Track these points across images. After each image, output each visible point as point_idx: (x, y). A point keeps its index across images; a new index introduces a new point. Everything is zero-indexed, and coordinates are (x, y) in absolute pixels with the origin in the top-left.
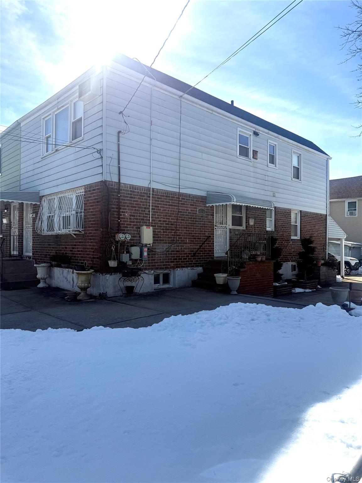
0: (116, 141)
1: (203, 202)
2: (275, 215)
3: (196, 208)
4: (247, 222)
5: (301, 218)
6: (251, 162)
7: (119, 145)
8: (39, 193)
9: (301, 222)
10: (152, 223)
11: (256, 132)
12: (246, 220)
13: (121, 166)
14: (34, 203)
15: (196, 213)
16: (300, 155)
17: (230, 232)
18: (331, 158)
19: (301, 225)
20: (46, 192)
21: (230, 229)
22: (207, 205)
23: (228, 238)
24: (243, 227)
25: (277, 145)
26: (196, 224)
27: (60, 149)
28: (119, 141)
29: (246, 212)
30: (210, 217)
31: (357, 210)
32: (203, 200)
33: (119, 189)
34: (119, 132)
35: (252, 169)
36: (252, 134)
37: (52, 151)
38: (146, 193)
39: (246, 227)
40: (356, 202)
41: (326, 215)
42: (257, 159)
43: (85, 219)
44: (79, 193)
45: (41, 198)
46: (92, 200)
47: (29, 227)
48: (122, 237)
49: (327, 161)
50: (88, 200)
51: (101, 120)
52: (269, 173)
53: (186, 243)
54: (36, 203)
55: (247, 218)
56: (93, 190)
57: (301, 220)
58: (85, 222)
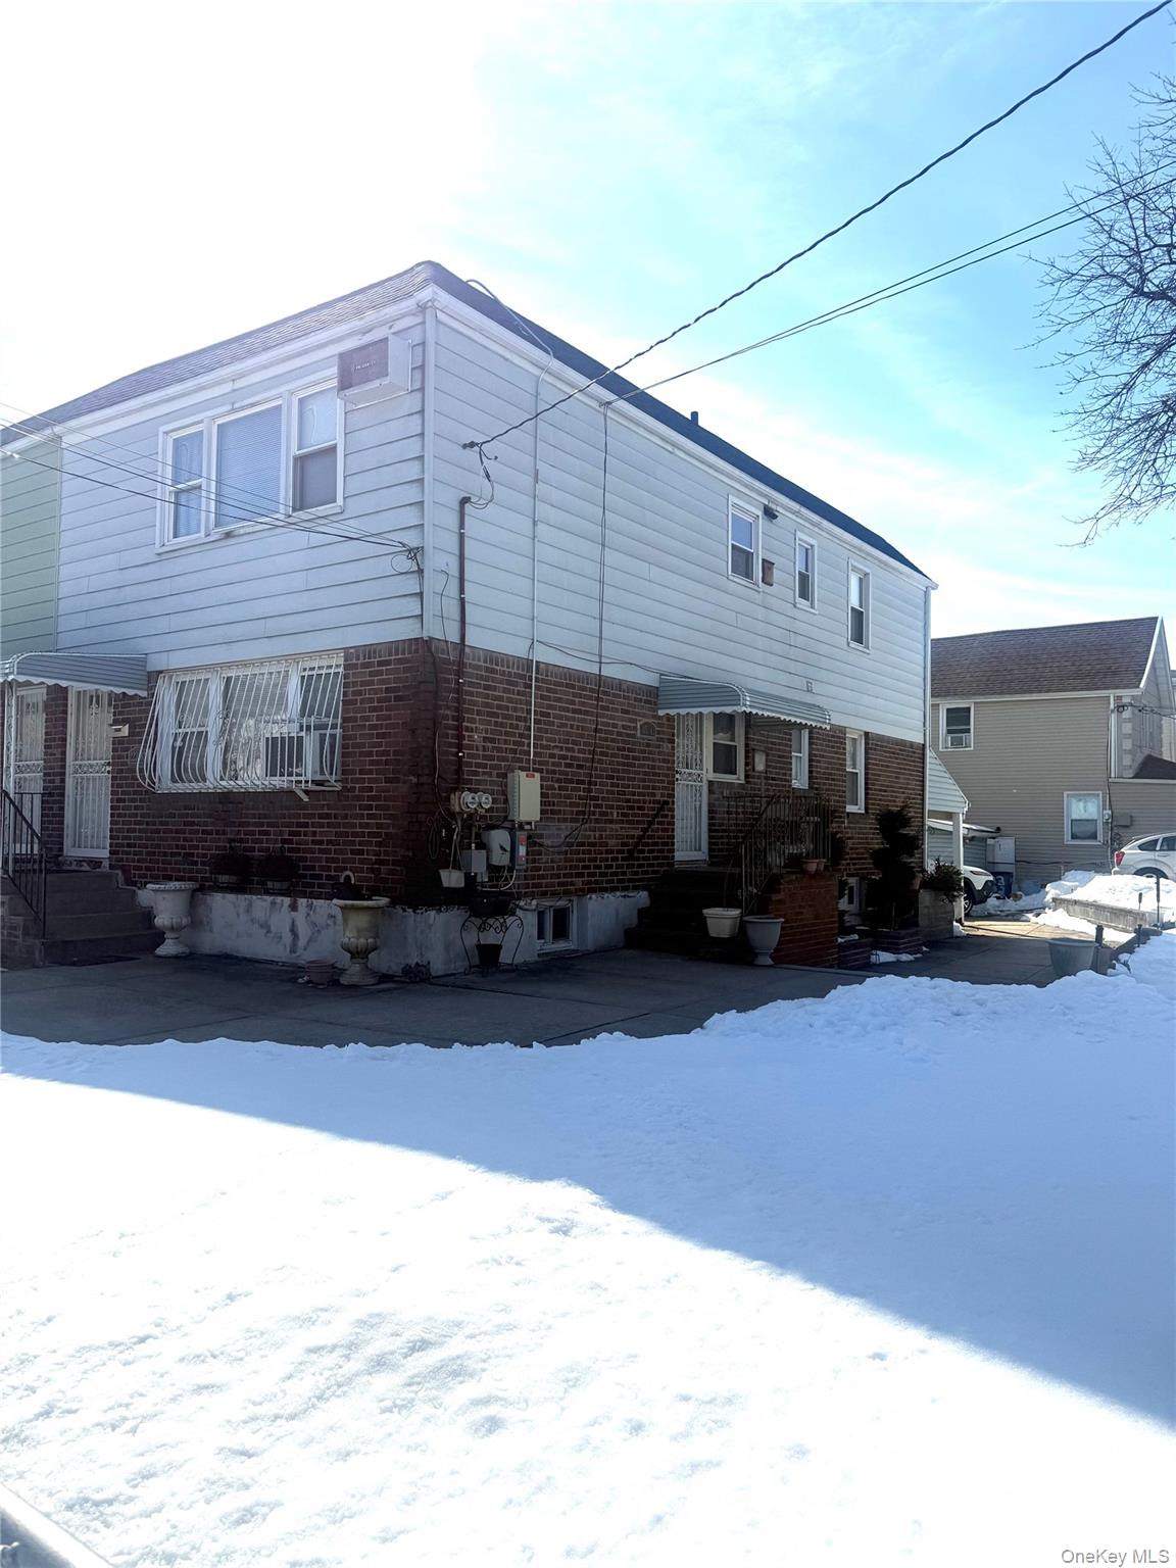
0: (455, 526)
1: (649, 702)
2: (810, 744)
3: (635, 721)
4: (749, 762)
5: (866, 753)
6: (759, 592)
7: (462, 537)
8: (145, 661)
9: (866, 764)
10: (534, 762)
11: (770, 509)
12: (747, 757)
13: (467, 596)
14: (118, 691)
15: (634, 736)
16: (866, 574)
17: (711, 792)
18: (936, 587)
19: (866, 774)
20: (176, 661)
21: (711, 783)
22: (661, 713)
23: (705, 808)
24: (738, 778)
25: (816, 548)
26: (634, 765)
27: (242, 531)
28: (462, 525)
29: (747, 733)
30: (666, 747)
31: (972, 731)
32: (651, 696)
33: (461, 663)
34: (465, 501)
35: (760, 612)
36: (760, 513)
37: (208, 535)
38: (520, 674)
39: (747, 776)
40: (969, 709)
41: (924, 745)
42: (772, 585)
43: (344, 746)
44: (313, 669)
45: (153, 677)
46: (376, 691)
47: (91, 766)
48: (470, 801)
49: (926, 594)
50: (360, 693)
51: (416, 462)
52: (798, 626)
53: (611, 821)
54: (130, 692)
55: (749, 753)
56: (380, 664)
57: (866, 759)
58: (344, 755)
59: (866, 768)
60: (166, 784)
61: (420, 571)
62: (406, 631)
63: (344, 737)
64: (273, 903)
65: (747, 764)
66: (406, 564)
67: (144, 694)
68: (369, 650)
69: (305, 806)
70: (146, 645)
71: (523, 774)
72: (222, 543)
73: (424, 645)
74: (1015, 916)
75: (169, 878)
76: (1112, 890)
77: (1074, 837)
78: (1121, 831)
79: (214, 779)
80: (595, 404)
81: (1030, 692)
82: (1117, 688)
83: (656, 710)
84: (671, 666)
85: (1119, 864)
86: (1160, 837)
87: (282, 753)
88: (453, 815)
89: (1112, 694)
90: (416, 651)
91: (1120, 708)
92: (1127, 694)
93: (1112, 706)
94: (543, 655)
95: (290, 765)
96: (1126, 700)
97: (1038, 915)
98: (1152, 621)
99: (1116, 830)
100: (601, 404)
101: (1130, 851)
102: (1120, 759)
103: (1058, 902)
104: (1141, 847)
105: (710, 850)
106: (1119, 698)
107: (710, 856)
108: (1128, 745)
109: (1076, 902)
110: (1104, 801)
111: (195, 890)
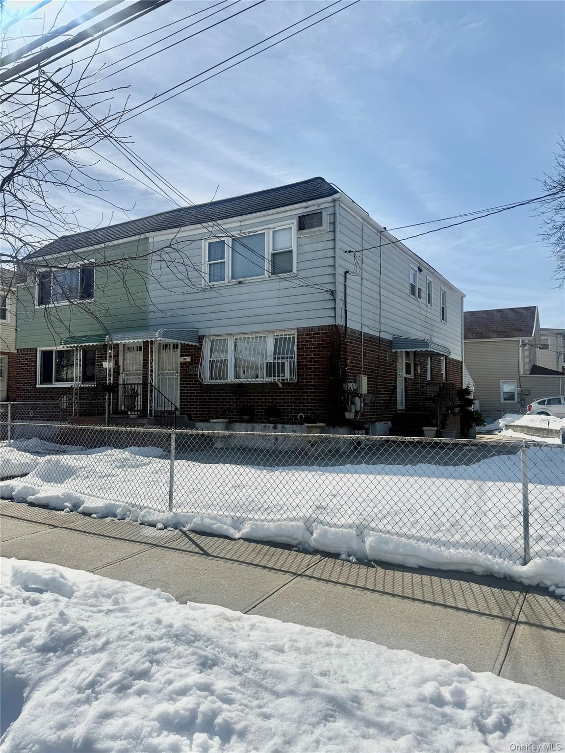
0: (343, 283)
1: (390, 347)
2: (431, 362)
3: (386, 354)
4: (415, 369)
5: (446, 365)
6: (418, 301)
7: (345, 286)
8: (198, 331)
9: (446, 370)
10: (364, 371)
11: (419, 268)
12: (415, 368)
13: (347, 308)
14: (187, 343)
15: (387, 360)
16: (445, 292)
17: (405, 382)
18: (465, 296)
19: (446, 374)
20: (213, 331)
21: (405, 378)
22: (394, 351)
23: (404, 388)
24: (411, 376)
25: (432, 282)
26: (387, 372)
27: (247, 282)
28: (345, 282)
29: (414, 358)
30: (395, 363)
32: (390, 344)
33: (345, 334)
34: (346, 272)
35: (417, 309)
36: (417, 270)
37: (229, 282)
38: (359, 336)
39: (415, 375)
41: (462, 362)
42: (421, 298)
43: (298, 365)
44: (278, 335)
45: (201, 339)
46: (313, 344)
47: (168, 373)
48: (351, 386)
49: (462, 299)
50: (305, 345)
51: (331, 259)
52: (429, 315)
53: (381, 394)
54: (190, 343)
55: (415, 366)
56: (314, 334)
57: (446, 367)
58: (298, 369)
59: (446, 372)
60: (207, 379)
61: (334, 300)
62: (329, 322)
63: (298, 362)
64: (265, 427)
65: (415, 371)
66: (328, 296)
67: (197, 344)
68: (310, 329)
69: (280, 389)
70: (201, 325)
71: (363, 376)
72: (236, 286)
73: (335, 327)
74: (490, 432)
75: (219, 418)
76: (532, 421)
77: (505, 399)
78: (525, 397)
79: (231, 379)
80: (376, 231)
81: (485, 338)
82: (522, 336)
83: (391, 350)
84: (396, 332)
85: (529, 410)
86: (547, 399)
87: (272, 369)
88: (345, 391)
89: (520, 339)
90: (332, 329)
91: (524, 345)
92: (527, 339)
93: (520, 344)
94: (365, 330)
95: (279, 373)
96: (526, 342)
97: (500, 432)
98: (533, 309)
99: (523, 396)
100: (378, 232)
101: (535, 405)
102: (524, 367)
103: (508, 427)
104: (539, 403)
105: (406, 405)
106: (523, 341)
107: (406, 407)
108: (527, 360)
109: (517, 426)
110: (517, 384)
111: (228, 422)
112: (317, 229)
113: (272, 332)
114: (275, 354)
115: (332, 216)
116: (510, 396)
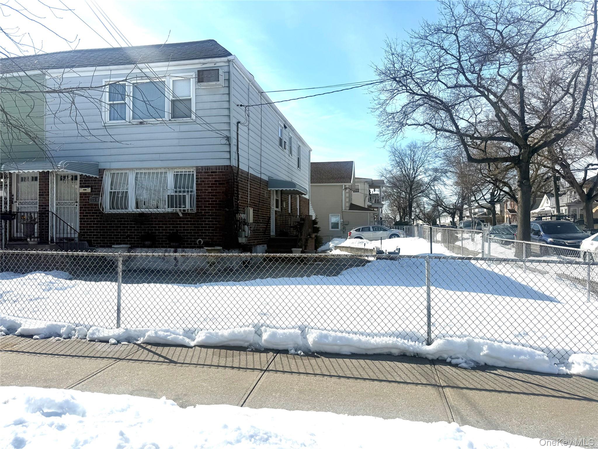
0: (236, 131)
1: (266, 186)
2: (291, 199)
3: (264, 192)
4: (282, 205)
5: (300, 202)
6: (283, 151)
7: (238, 134)
8: (98, 165)
10: (250, 205)
11: (285, 125)
12: (281, 203)
13: (239, 153)
14: (86, 175)
15: (264, 196)
16: (300, 146)
17: (276, 214)
18: (312, 150)
20: (114, 165)
21: (275, 211)
22: (269, 189)
23: (275, 219)
24: (279, 209)
25: (292, 138)
26: (264, 205)
27: (149, 123)
28: (238, 131)
29: (281, 196)
30: (269, 199)
32: (267, 184)
33: (237, 174)
34: (238, 123)
35: (283, 158)
36: (283, 126)
37: (130, 122)
38: (247, 177)
39: (281, 209)
41: (309, 200)
42: (285, 149)
43: (197, 199)
44: (178, 172)
45: (101, 172)
46: (210, 181)
47: (66, 203)
48: (243, 216)
49: (309, 152)
50: (204, 181)
51: (226, 110)
52: (290, 163)
53: (261, 223)
54: (91, 176)
55: (282, 201)
56: (212, 172)
57: (300, 204)
58: (197, 201)
59: (299, 207)
60: (107, 209)
61: (230, 144)
62: (226, 163)
63: (197, 196)
64: (165, 250)
65: (281, 205)
66: (224, 141)
67: (98, 177)
68: (208, 168)
69: (180, 218)
70: (102, 159)
71: (250, 208)
72: (138, 126)
73: (231, 167)
74: (324, 251)
75: (121, 244)
76: (353, 243)
77: (332, 228)
78: (346, 226)
79: (132, 208)
80: (258, 92)
81: (320, 183)
82: (345, 183)
83: (267, 188)
84: (269, 174)
85: (350, 236)
86: (361, 227)
87: (172, 201)
88: (237, 221)
89: (344, 184)
90: (227, 169)
91: (346, 189)
92: (347, 185)
93: (343, 188)
94: (251, 172)
95: (180, 204)
96: (347, 186)
97: (331, 251)
98: (352, 163)
99: (344, 226)
100: (259, 92)
101: (353, 232)
102: (345, 205)
103: (336, 248)
104: (356, 231)
105: (276, 232)
106: (345, 186)
107: (276, 234)
108: (347, 200)
109: (343, 247)
110: (341, 217)
111: (129, 248)
112: (214, 83)
113: (172, 168)
114: (175, 187)
115: (227, 74)
116: (335, 226)
